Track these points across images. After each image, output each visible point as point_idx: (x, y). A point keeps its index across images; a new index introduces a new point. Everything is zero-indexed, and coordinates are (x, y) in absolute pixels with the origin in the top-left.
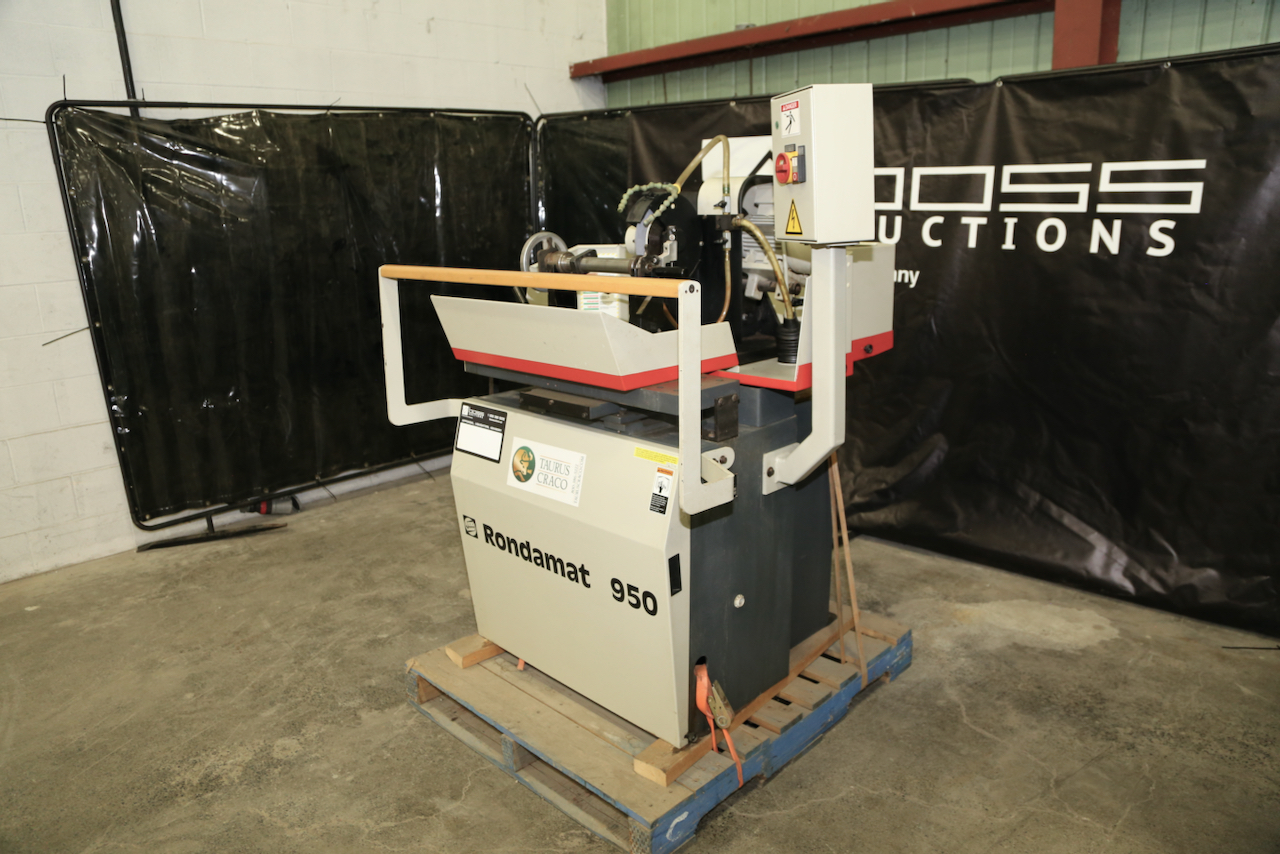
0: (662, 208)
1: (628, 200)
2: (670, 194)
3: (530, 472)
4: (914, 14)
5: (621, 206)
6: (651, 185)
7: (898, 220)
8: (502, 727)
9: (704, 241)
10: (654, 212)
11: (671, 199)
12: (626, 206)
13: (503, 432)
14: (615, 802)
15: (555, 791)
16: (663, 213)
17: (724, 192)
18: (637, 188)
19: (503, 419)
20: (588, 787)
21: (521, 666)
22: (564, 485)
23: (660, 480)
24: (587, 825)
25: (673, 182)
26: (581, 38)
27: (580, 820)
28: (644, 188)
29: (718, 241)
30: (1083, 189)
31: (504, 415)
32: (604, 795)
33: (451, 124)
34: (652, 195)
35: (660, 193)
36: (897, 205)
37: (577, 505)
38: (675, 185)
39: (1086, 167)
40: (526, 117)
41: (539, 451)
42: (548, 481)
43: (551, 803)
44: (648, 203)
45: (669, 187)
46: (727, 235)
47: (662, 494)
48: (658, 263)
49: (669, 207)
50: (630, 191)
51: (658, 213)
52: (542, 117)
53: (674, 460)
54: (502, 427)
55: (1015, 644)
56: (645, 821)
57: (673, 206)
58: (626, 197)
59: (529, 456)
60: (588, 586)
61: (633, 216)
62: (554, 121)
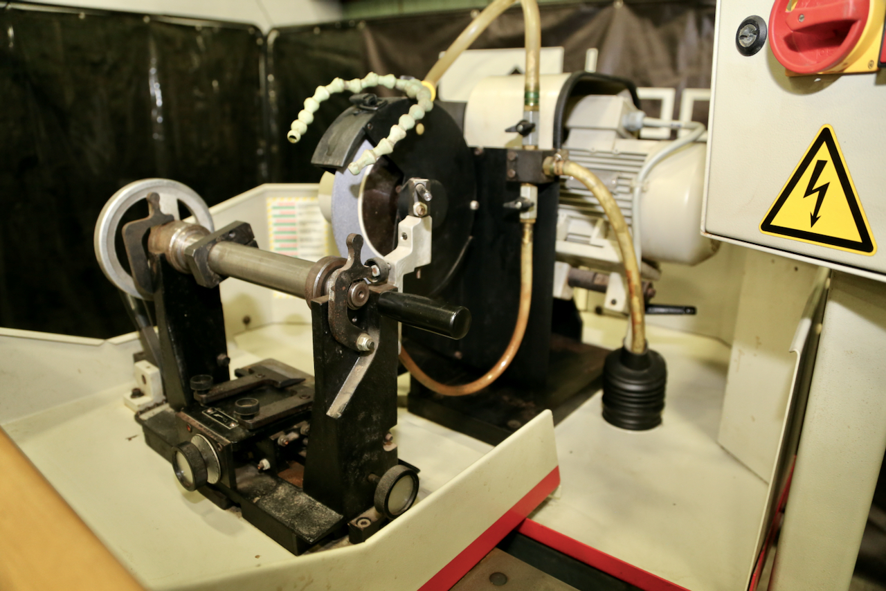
0: (397, 132)
1: (316, 114)
2: (414, 101)
5: (298, 128)
6: (372, 79)
9: (478, 200)
10: (374, 144)
11: (417, 112)
12: (310, 127)
16: (400, 146)
17: (526, 102)
18: (337, 85)
25: (422, 78)
28: (356, 85)
29: (511, 205)
33: (170, 32)
34: (373, 103)
35: (392, 99)
38: (425, 83)
40: (257, 29)
44: (363, 121)
45: (410, 85)
46: (529, 193)
48: (383, 279)
49: (411, 132)
50: (322, 93)
51: (386, 146)
52: (275, 29)
57: (420, 129)
58: (311, 105)
61: (329, 151)
62: (286, 34)
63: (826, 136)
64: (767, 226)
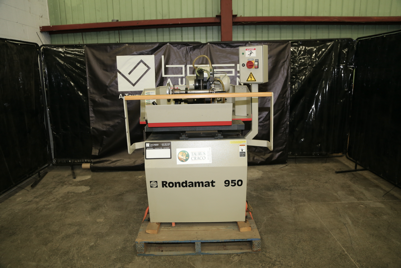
3: (187, 158)
4: (180, 23)
7: (184, 79)
8: (194, 241)
13: (170, 148)
14: (247, 239)
15: (217, 250)
17: (210, 71)
19: (170, 144)
20: (235, 241)
21: (174, 225)
22: (204, 158)
23: (241, 148)
24: (234, 253)
26: (42, 17)
27: (231, 253)
30: (233, 70)
31: (170, 143)
32: (242, 239)
33: (12, 46)
36: (183, 75)
37: (211, 163)
39: (233, 65)
40: (37, 45)
41: (189, 150)
42: (196, 159)
43: (219, 254)
47: (243, 151)
52: (41, 46)
53: (245, 142)
54: (170, 147)
55: (249, 180)
56: (259, 239)
59: (186, 153)
60: (214, 186)
63: (251, 73)
64: (247, 81)
